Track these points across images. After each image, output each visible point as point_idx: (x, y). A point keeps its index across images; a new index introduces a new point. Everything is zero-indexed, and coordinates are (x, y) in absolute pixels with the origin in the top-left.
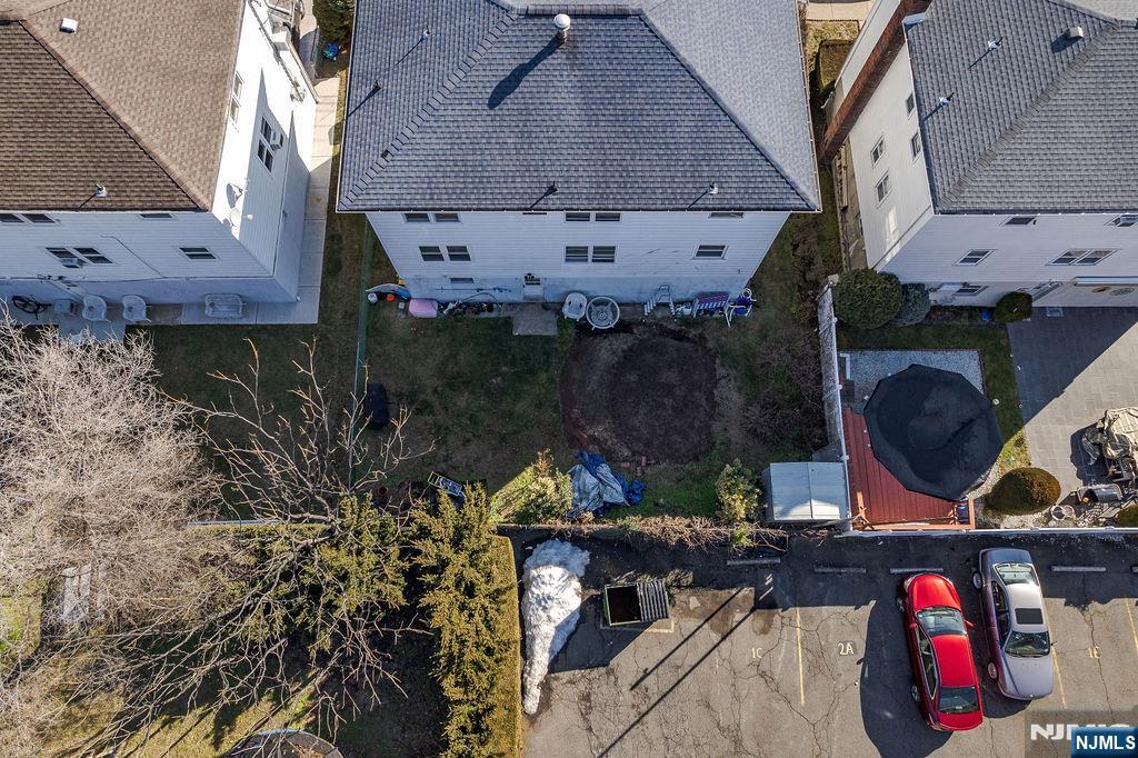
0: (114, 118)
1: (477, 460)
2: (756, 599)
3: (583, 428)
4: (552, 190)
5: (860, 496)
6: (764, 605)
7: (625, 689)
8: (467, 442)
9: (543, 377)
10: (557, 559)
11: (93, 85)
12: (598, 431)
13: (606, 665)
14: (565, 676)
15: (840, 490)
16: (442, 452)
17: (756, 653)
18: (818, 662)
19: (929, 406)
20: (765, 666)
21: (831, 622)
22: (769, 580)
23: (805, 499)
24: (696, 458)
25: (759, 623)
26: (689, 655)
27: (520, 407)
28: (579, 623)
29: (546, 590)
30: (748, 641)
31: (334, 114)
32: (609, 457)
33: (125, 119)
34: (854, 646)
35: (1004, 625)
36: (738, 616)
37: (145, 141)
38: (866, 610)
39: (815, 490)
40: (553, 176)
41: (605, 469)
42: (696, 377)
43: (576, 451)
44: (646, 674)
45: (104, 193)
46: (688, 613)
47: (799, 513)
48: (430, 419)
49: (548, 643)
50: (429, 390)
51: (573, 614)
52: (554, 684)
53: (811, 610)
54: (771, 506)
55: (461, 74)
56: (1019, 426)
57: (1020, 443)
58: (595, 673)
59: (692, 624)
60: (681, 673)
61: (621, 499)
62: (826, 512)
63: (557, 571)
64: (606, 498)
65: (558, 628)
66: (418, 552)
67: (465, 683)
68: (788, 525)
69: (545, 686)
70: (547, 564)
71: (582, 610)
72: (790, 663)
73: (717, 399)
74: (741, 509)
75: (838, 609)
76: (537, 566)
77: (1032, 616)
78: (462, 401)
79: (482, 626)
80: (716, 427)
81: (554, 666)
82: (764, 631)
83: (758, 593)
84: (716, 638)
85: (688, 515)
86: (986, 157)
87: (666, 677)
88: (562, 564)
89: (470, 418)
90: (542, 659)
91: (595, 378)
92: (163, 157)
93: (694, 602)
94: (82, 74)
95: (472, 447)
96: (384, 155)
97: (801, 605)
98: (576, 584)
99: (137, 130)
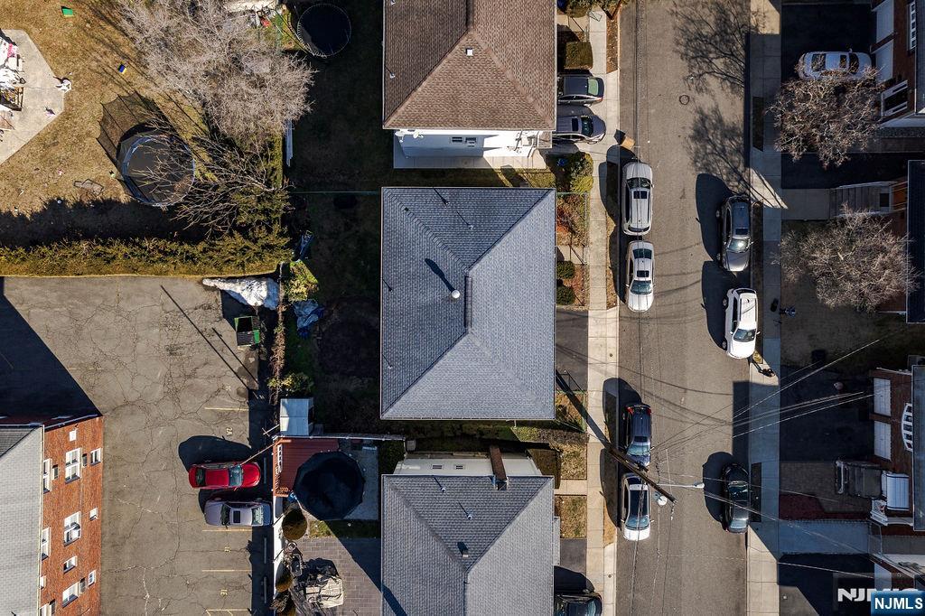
0: (424, 79)
1: (321, 255)
2: (253, 390)
3: (336, 308)
4: (390, 289)
5: (289, 441)
6: (251, 394)
7: (213, 326)
8: (330, 249)
9: (364, 287)
10: (271, 294)
11: (439, 67)
12: (335, 316)
13: (224, 317)
14: (219, 298)
15: (294, 433)
16: (325, 236)
17: (228, 388)
18: (224, 417)
19: (342, 485)
20: (222, 392)
21: (242, 426)
22: (262, 397)
23: (290, 415)
24: (320, 364)
25: (242, 391)
26: (228, 356)
27: (349, 276)
28: (242, 304)
29: (255, 289)
30: (234, 385)
31: (520, 167)
32: (322, 321)
33: (424, 84)
34: (230, 435)
35: (234, 506)
36: (245, 381)
37: (414, 94)
38: (247, 443)
39: (294, 420)
40: (397, 290)
41: (315, 318)
42: (362, 367)
43: (325, 304)
44: (220, 336)
45: (391, 77)
46: (247, 357)
47: (283, 411)
48: (342, 229)
49: (233, 290)
50: (357, 228)
51: (246, 301)
52: (216, 292)
53: (248, 417)
54: (287, 398)
55: (440, 245)
56: (337, 535)
57: (329, 534)
58: (220, 312)
59: (242, 358)
60: (220, 352)
61: (299, 326)
62: (284, 424)
63: (264, 294)
64: (300, 318)
65: (239, 294)
66: (260, 228)
67: (205, 251)
68: (278, 405)
69: (214, 289)
70: (268, 289)
71: (249, 306)
72: (223, 404)
73: (351, 378)
74: (285, 383)
75: (248, 429)
76: (267, 284)
77: (237, 519)
78: (352, 246)
79: (226, 259)
80: (336, 376)
81: (223, 292)
82: (238, 393)
83: (255, 391)
84: (236, 369)
85: (285, 358)
86: (408, 503)
87: (218, 345)
88: (268, 297)
89: (342, 250)
90: (226, 286)
91: (363, 314)
92: (407, 103)
93: (252, 360)
94: (445, 61)
95: (328, 252)
96: (407, 209)
97: (250, 412)
98: (260, 303)
99: (420, 89)
